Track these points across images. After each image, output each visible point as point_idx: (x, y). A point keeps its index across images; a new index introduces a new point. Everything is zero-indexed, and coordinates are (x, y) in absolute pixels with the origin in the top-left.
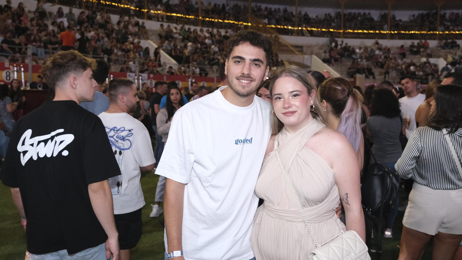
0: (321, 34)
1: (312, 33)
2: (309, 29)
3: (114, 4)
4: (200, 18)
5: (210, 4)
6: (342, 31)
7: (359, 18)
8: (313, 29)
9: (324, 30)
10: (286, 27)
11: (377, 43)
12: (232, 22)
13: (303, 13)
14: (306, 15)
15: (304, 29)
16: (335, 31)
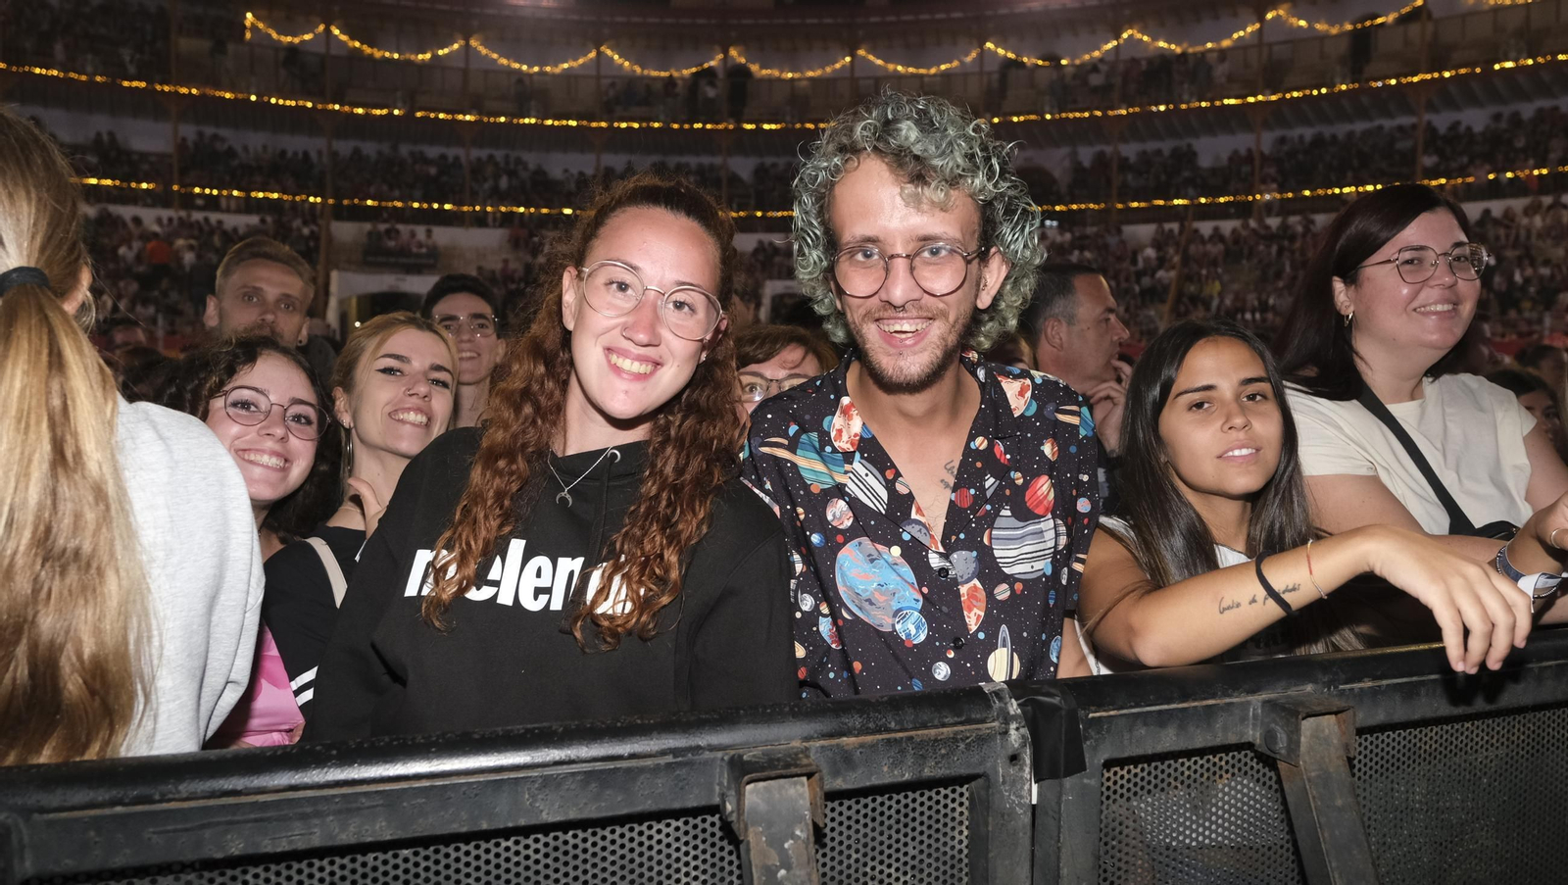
2: (503, 209)
4: (175, 188)
8: (515, 209)
9: (545, 211)
10: (436, 206)
12: (275, 196)
15: (489, 209)
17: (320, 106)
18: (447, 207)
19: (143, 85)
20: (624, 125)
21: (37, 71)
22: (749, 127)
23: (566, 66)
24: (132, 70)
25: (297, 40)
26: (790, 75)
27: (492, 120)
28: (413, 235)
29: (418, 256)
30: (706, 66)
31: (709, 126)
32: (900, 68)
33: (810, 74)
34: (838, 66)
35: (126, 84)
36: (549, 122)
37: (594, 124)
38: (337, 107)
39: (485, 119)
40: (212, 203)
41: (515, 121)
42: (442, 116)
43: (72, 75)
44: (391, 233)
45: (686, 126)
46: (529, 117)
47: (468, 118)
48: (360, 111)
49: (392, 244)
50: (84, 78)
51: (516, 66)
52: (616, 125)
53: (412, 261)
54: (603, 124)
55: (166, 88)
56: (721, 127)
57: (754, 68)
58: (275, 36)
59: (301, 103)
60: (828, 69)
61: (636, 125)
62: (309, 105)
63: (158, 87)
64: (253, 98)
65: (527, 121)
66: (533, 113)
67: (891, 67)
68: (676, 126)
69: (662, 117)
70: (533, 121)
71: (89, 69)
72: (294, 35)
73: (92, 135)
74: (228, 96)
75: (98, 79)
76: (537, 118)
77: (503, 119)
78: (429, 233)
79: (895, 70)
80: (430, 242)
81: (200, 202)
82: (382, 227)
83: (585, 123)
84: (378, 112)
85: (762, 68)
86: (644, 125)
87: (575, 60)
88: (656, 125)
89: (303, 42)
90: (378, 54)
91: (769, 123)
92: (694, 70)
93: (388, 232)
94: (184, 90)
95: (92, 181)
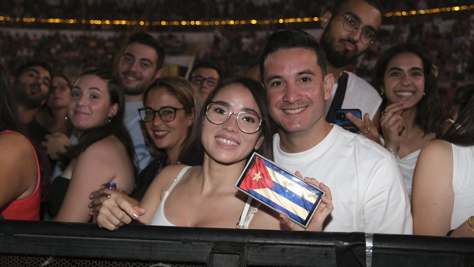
16: (260, 23)
18: (198, 23)
29: (176, 47)
40: (98, 27)
78: (184, 36)
80: (183, 41)
81: (93, 27)
82: (165, 34)
95: (51, 21)
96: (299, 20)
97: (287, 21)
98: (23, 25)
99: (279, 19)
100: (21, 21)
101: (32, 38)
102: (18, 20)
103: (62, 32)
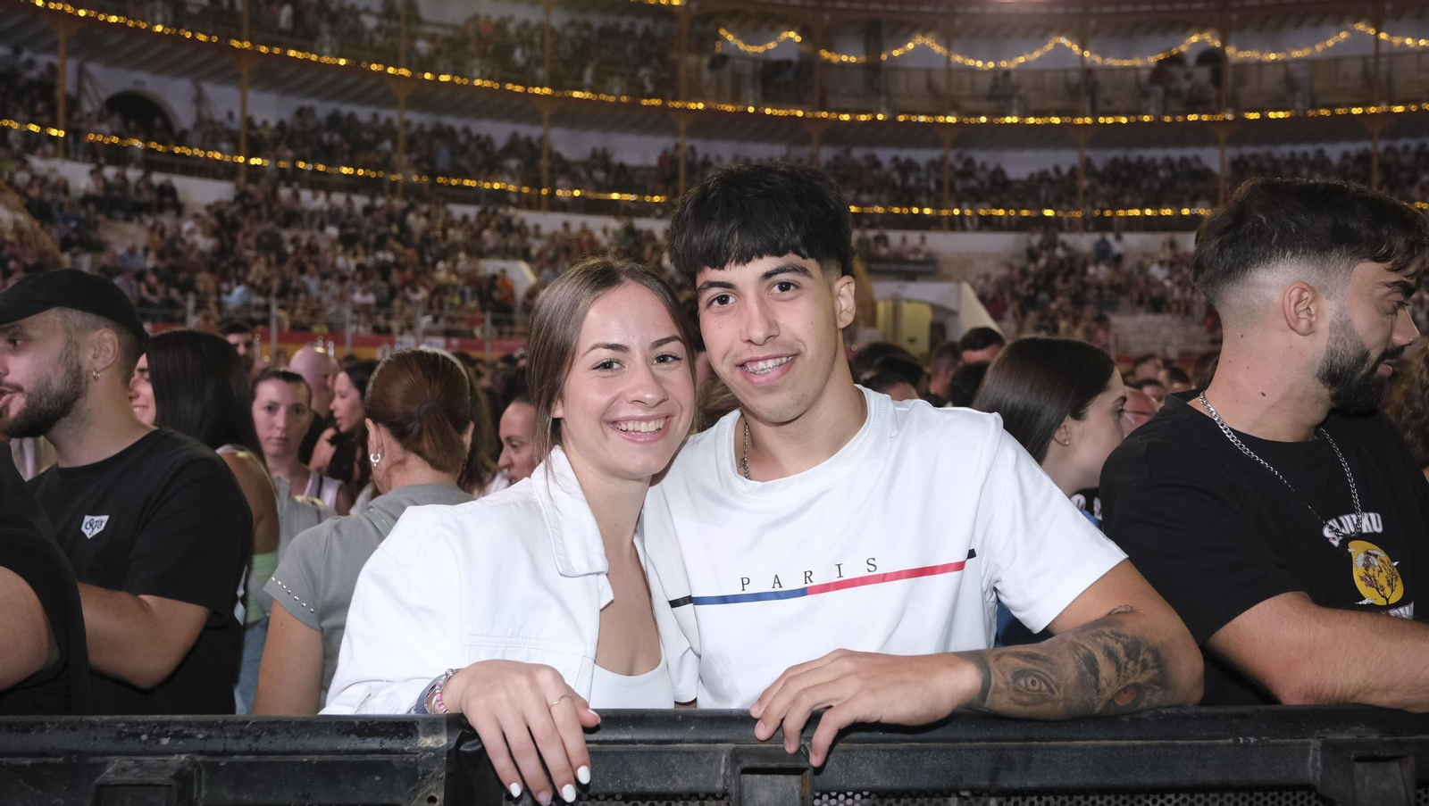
0: (1020, 226)
1: (988, 224)
2: (982, 212)
3: (467, 182)
5: (736, 158)
6: (1078, 214)
7: (1162, 174)
8: (994, 212)
9: (1025, 213)
10: (915, 210)
11: (1172, 245)
13: (991, 167)
14: (999, 172)
15: (968, 212)
16: (1060, 214)
17: (809, 115)
18: (926, 211)
19: (656, 102)
20: (1110, 120)
21: (577, 94)
22: (1254, 116)
23: (1021, 60)
24: (650, 88)
25: (760, 49)
26: (1273, 56)
27: (973, 120)
28: (904, 240)
29: (915, 262)
30: (1175, 51)
31: (1205, 118)
32: (1409, 41)
33: (1297, 54)
34: (1330, 43)
35: (645, 102)
36: (1031, 120)
37: (1079, 121)
38: (824, 114)
39: (966, 120)
41: (996, 121)
42: (922, 119)
43: (603, 97)
44: (881, 239)
45: (1180, 119)
46: (1011, 115)
47: (951, 119)
48: (846, 117)
49: (883, 251)
50: (612, 99)
51: (971, 62)
52: (1101, 120)
53: (910, 268)
54: (1088, 120)
55: (678, 104)
56: (1219, 117)
57: (1230, 51)
58: (742, 46)
59: (792, 112)
60: (1319, 48)
61: (1124, 120)
62: (800, 113)
63: (671, 104)
64: (751, 109)
65: (1008, 120)
66: (1015, 111)
67: (1397, 41)
68: (1167, 119)
69: (1152, 110)
70: (1015, 120)
71: (616, 90)
72: (759, 45)
73: (588, 151)
74: (729, 108)
75: (624, 99)
76: (1019, 116)
77: (983, 119)
78: (923, 239)
79: (1403, 44)
80: (925, 249)
82: (871, 234)
83: (1067, 120)
84: (863, 118)
85: (1240, 48)
86: (1133, 119)
87: (1031, 52)
88: (1146, 118)
89: (767, 51)
90: (835, 58)
91: (1276, 110)
92: (1161, 56)
93: (877, 239)
94: (692, 106)
95: (615, 196)
96: (1148, 212)
97: (1121, 213)
98: (556, 206)
99: (1102, 210)
100: (552, 195)
101: (598, 234)
102: (544, 192)
103: (642, 224)
